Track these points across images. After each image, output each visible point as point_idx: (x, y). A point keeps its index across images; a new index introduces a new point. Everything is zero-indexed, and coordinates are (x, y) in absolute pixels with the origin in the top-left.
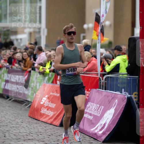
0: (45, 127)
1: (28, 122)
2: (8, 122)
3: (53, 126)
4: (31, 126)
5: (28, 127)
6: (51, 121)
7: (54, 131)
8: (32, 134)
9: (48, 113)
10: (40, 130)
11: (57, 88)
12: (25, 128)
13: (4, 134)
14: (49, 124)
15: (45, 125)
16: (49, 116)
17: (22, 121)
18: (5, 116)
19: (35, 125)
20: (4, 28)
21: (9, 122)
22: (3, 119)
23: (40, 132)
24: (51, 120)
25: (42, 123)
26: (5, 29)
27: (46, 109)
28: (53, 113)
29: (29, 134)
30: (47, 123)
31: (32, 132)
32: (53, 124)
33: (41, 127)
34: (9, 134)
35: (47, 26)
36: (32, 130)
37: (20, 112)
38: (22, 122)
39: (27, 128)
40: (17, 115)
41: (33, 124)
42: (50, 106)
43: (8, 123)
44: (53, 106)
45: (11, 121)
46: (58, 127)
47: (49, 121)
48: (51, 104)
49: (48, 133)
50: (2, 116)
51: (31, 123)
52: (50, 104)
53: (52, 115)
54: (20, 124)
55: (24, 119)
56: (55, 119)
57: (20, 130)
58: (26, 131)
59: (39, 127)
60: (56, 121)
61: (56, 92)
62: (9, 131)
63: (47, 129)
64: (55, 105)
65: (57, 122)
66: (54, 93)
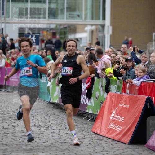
0: (112, 145)
1: (91, 138)
2: (67, 138)
3: (122, 143)
4: (95, 143)
5: (91, 144)
6: (119, 138)
7: (123, 150)
8: (96, 152)
9: (115, 128)
10: (106, 148)
11: (126, 97)
12: (87, 145)
13: (63, 152)
14: (116, 141)
15: (111, 143)
16: (116, 131)
17: (84, 137)
18: (64, 131)
19: (100, 142)
20: (60, 25)
21: (69, 138)
22: (62, 134)
23: (107, 151)
24: (119, 136)
25: (108, 140)
26: (62, 27)
27: (113, 123)
28: (121, 127)
29: (93, 153)
30: (114, 140)
31: (96, 151)
32: (121, 141)
33: (107, 145)
34: (69, 153)
35: (112, 23)
36: (96, 148)
37: (82, 126)
38: (84, 139)
39: (90, 146)
40: (78, 130)
41: (98, 141)
42: (117, 119)
43: (67, 140)
44: (121, 119)
45: (70, 137)
46: (127, 145)
47: (117, 137)
48: (119, 117)
49: (115, 151)
50: (60, 131)
51: (95, 140)
52: (117, 118)
53: (120, 131)
54: (82, 141)
55: (87, 135)
56: (124, 135)
57: (82, 148)
58: (89, 149)
59: (104, 145)
60: (125, 137)
61: (125, 103)
62: (69, 149)
63: (115, 148)
64: (124, 118)
65: (126, 139)
66: (122, 104)
